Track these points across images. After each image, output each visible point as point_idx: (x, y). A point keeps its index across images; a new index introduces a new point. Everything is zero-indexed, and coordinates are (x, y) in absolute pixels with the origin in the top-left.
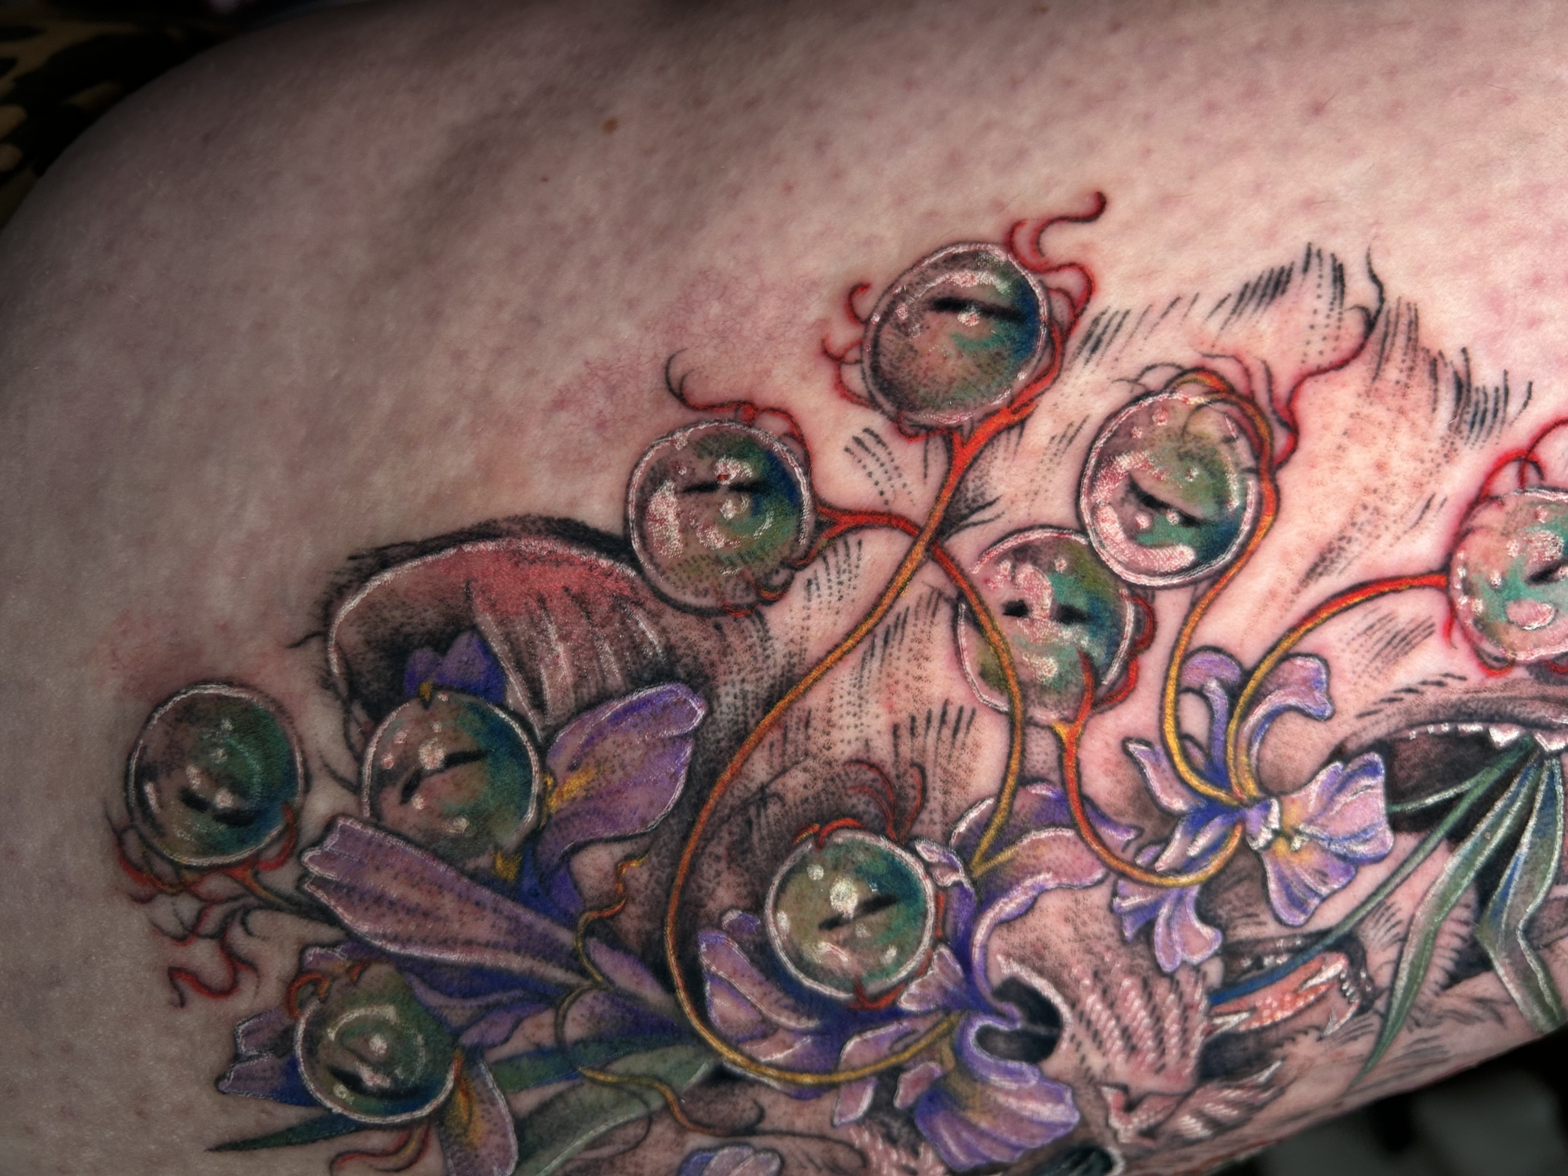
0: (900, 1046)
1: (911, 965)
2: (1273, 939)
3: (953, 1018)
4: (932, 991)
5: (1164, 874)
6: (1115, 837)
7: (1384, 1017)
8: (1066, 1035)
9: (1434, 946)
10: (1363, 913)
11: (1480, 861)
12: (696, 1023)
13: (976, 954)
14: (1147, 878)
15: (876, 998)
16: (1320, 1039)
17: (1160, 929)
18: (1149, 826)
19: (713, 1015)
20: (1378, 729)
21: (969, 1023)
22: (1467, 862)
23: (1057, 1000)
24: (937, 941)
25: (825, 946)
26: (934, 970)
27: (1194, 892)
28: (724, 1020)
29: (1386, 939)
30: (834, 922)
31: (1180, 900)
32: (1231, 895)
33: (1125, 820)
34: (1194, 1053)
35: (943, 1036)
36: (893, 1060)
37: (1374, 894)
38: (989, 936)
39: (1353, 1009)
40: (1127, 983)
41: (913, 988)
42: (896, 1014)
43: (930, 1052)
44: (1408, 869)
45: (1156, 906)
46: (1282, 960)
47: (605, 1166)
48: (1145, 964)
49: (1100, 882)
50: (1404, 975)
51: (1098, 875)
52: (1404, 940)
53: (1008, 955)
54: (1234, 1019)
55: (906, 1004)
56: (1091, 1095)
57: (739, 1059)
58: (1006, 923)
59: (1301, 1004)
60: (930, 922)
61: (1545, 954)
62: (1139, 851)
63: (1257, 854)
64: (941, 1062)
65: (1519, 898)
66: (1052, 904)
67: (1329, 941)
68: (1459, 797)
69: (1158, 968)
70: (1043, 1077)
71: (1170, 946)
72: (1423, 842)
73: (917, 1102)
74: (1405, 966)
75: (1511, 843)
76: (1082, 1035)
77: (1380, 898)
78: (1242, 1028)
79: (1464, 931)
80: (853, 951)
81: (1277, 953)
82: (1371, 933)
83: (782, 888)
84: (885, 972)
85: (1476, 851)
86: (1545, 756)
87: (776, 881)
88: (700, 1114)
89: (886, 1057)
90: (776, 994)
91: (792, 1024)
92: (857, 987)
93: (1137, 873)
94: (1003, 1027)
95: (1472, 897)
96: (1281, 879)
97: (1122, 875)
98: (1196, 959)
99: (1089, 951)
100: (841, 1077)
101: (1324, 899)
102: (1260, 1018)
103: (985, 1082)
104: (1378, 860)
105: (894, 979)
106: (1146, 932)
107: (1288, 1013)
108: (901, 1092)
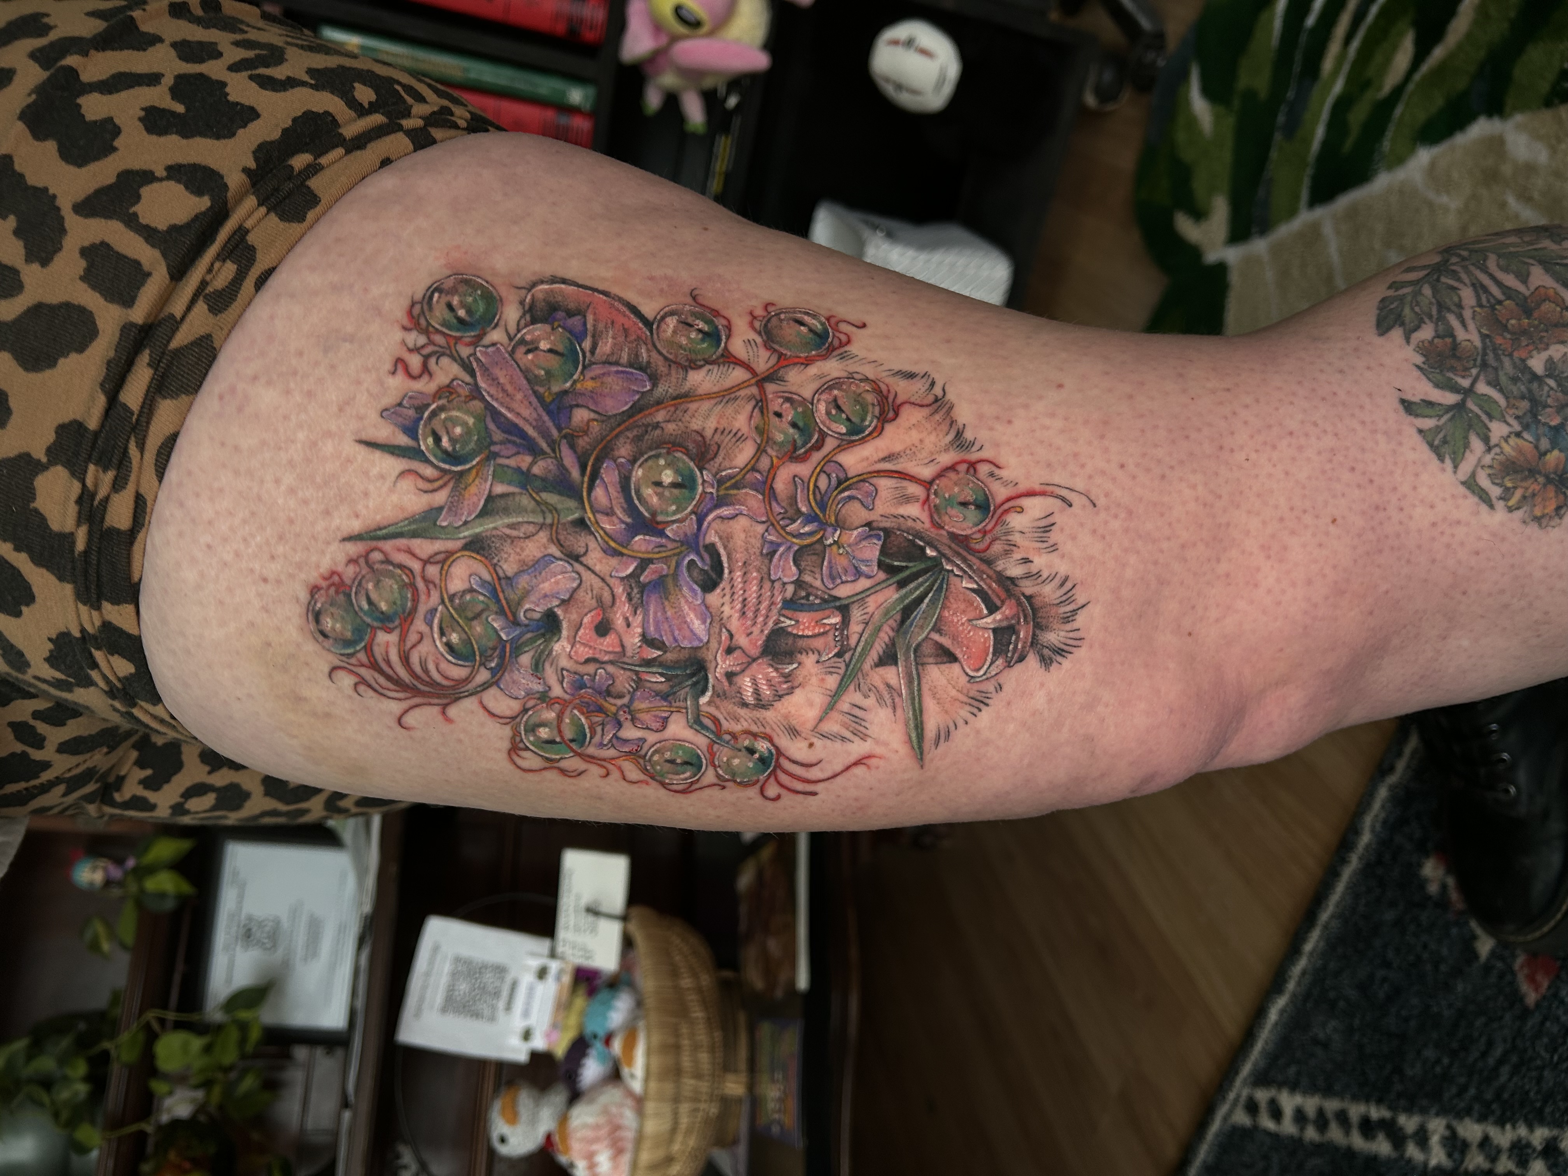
0: (657, 550)
1: (678, 516)
2: (817, 589)
3: (683, 548)
4: (681, 532)
5: (787, 533)
6: (777, 509)
7: (847, 666)
8: (721, 586)
9: (877, 636)
10: (855, 599)
11: (907, 601)
12: (585, 494)
13: (706, 524)
14: (782, 532)
15: (658, 523)
16: (818, 662)
17: (777, 556)
18: (791, 512)
19: (593, 494)
20: (887, 524)
21: (687, 555)
22: (902, 599)
23: (726, 565)
24: (693, 512)
25: (650, 491)
26: (687, 523)
27: (796, 548)
28: (596, 499)
29: (860, 619)
30: (658, 484)
31: (789, 548)
32: (809, 558)
33: (784, 504)
34: (766, 632)
35: (674, 555)
36: (651, 556)
37: (862, 592)
38: (714, 520)
39: (836, 650)
40: (755, 574)
41: (675, 526)
42: (661, 534)
43: (665, 559)
44: (878, 588)
45: (779, 545)
46: (818, 601)
47: (509, 541)
48: (765, 570)
49: (764, 522)
50: (862, 644)
51: (764, 519)
52: (867, 624)
53: (716, 532)
54: (788, 622)
55: (668, 532)
56: (717, 630)
57: (592, 519)
58: (722, 518)
59: (816, 631)
60: (694, 503)
61: (920, 667)
62: (783, 519)
63: (825, 546)
64: (669, 567)
65: (917, 630)
66: (743, 521)
67: (838, 604)
68: (907, 567)
69: (769, 575)
70: (704, 601)
71: (777, 567)
72: (887, 579)
73: (650, 582)
74: (863, 639)
75: (920, 600)
76: (727, 591)
77: (863, 595)
78: (790, 629)
79: (891, 634)
80: (660, 499)
81: (817, 597)
82: (855, 612)
83: (646, 460)
84: (667, 514)
85: (905, 596)
86: (943, 569)
87: (646, 456)
88: (562, 537)
89: (649, 553)
90: (622, 500)
91: (621, 516)
92: (654, 514)
93: (778, 527)
94: (699, 564)
95: (898, 617)
96: (830, 562)
97: (773, 524)
98: (786, 580)
99: (747, 550)
100: (625, 551)
101: (842, 583)
102: (798, 629)
103: (680, 590)
104: (869, 577)
105: (670, 519)
106: (772, 554)
107: (810, 633)
108: (646, 573)
